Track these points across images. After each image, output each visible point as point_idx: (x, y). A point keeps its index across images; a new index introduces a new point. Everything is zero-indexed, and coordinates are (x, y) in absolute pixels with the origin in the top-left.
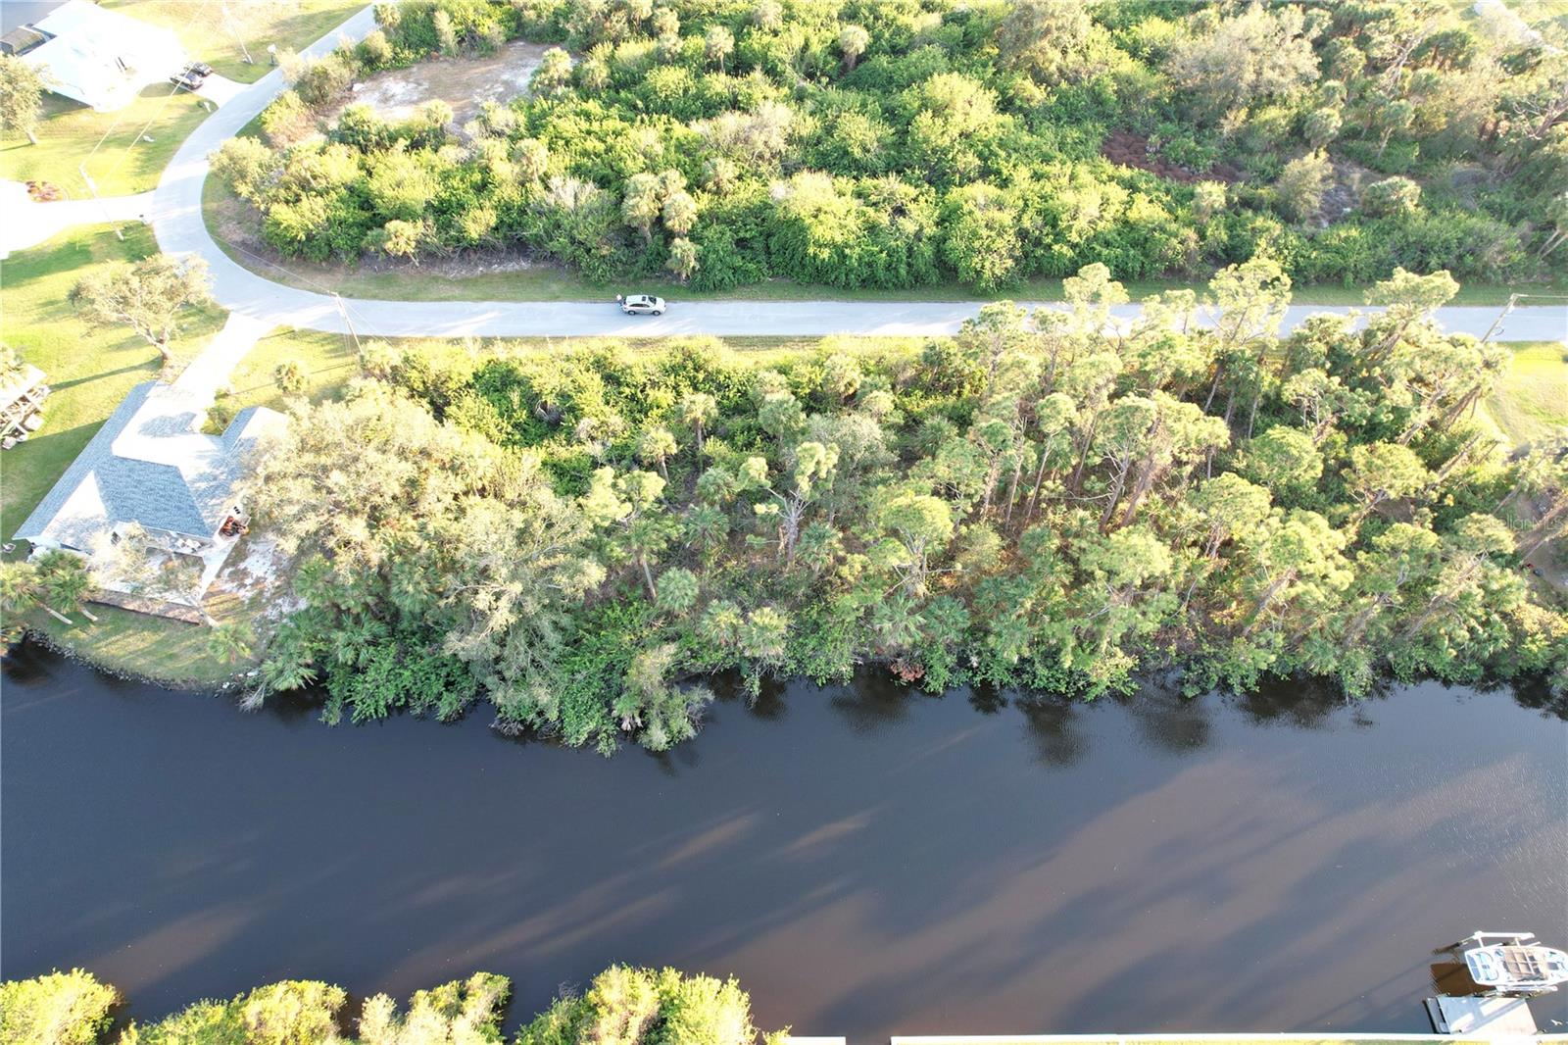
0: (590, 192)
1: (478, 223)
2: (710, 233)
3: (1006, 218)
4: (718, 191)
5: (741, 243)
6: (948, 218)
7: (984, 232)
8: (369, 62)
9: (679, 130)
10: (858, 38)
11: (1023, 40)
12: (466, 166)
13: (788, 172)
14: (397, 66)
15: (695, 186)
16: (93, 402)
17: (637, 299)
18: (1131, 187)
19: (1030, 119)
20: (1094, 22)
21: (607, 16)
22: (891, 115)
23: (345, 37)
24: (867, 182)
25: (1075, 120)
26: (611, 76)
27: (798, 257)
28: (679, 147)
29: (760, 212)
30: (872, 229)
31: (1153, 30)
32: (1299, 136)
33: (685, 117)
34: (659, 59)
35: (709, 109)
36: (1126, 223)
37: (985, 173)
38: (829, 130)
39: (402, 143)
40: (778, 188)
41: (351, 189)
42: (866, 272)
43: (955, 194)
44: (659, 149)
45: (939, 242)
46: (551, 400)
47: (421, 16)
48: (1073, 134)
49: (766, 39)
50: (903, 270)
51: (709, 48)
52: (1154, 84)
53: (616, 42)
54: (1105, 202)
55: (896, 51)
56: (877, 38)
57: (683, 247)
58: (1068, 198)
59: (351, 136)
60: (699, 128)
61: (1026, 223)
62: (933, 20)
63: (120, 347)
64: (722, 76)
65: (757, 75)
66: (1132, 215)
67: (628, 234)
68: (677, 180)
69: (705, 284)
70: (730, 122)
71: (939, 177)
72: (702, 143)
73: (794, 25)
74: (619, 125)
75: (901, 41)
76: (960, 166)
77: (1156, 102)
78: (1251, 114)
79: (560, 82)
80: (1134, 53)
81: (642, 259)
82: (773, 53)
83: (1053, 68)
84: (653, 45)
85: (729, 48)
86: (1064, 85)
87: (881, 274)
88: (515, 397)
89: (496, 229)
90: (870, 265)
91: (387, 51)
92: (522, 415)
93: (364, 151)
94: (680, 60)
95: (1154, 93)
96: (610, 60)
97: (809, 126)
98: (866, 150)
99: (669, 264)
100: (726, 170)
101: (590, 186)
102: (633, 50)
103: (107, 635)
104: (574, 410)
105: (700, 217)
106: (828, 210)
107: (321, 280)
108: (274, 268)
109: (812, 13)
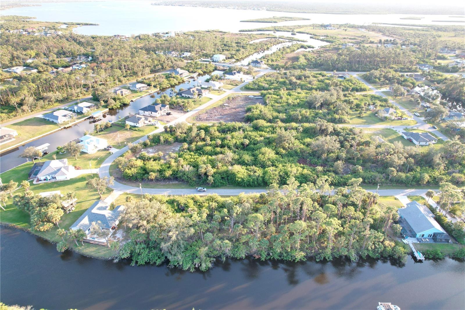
0: (192, 168)
1: (168, 173)
2: (217, 175)
3: (277, 173)
4: (218, 168)
5: (222, 178)
6: (265, 173)
7: (272, 175)
8: (145, 145)
9: (210, 157)
10: (247, 142)
11: (281, 142)
12: (165, 164)
13: (232, 165)
14: (151, 146)
15: (213, 167)
16: (86, 205)
17: (201, 188)
18: (304, 168)
19: (282, 156)
20: (295, 139)
21: (195, 138)
22: (253, 155)
23: (141, 141)
24: (248, 167)
25: (292, 156)
26: (196, 148)
27: (234, 180)
28: (210, 161)
29: (226, 172)
30: (250, 176)
31: (308, 140)
32: (338, 158)
33: (211, 155)
34: (206, 145)
35: (216, 154)
36: (302, 174)
37: (273, 166)
38: (241, 158)
39: (152, 159)
40: (230, 168)
41: (141, 168)
42: (248, 183)
43: (266, 169)
44: (206, 160)
45: (263, 178)
46: (182, 205)
47: (157, 137)
48: (291, 159)
49: (228, 141)
50: (256, 183)
51: (216, 143)
52: (309, 150)
53: (197, 142)
54: (297, 170)
55: (254, 144)
56: (251, 142)
57: (210, 178)
58: (290, 169)
59: (142, 158)
60: (214, 157)
61: (281, 174)
62: (262, 138)
63: (91, 196)
64: (219, 148)
65: (226, 148)
66: (303, 173)
67: (199, 176)
68: (210, 167)
69: (215, 186)
70: (220, 156)
71: (263, 166)
72: (214, 160)
73: (234, 139)
74: (198, 157)
75: (256, 142)
76: (268, 164)
77: (309, 153)
78: (328, 155)
79: (185, 149)
80: (304, 144)
81: (202, 181)
82: (229, 144)
83: (287, 147)
84: (205, 143)
85: (220, 143)
86: (289, 150)
87: (251, 184)
88: (175, 204)
89: (171, 175)
90: (249, 182)
91: (149, 143)
92: (176, 208)
93: (144, 161)
94: (210, 145)
95: (308, 151)
96: (196, 145)
97: (237, 157)
98: (248, 161)
99: (208, 181)
100: (220, 165)
101: (191, 167)
102: (200, 143)
103: (86, 248)
104: (188, 207)
105: (214, 173)
106: (240, 172)
107: (133, 184)
108: (123, 182)
109: (237, 137)
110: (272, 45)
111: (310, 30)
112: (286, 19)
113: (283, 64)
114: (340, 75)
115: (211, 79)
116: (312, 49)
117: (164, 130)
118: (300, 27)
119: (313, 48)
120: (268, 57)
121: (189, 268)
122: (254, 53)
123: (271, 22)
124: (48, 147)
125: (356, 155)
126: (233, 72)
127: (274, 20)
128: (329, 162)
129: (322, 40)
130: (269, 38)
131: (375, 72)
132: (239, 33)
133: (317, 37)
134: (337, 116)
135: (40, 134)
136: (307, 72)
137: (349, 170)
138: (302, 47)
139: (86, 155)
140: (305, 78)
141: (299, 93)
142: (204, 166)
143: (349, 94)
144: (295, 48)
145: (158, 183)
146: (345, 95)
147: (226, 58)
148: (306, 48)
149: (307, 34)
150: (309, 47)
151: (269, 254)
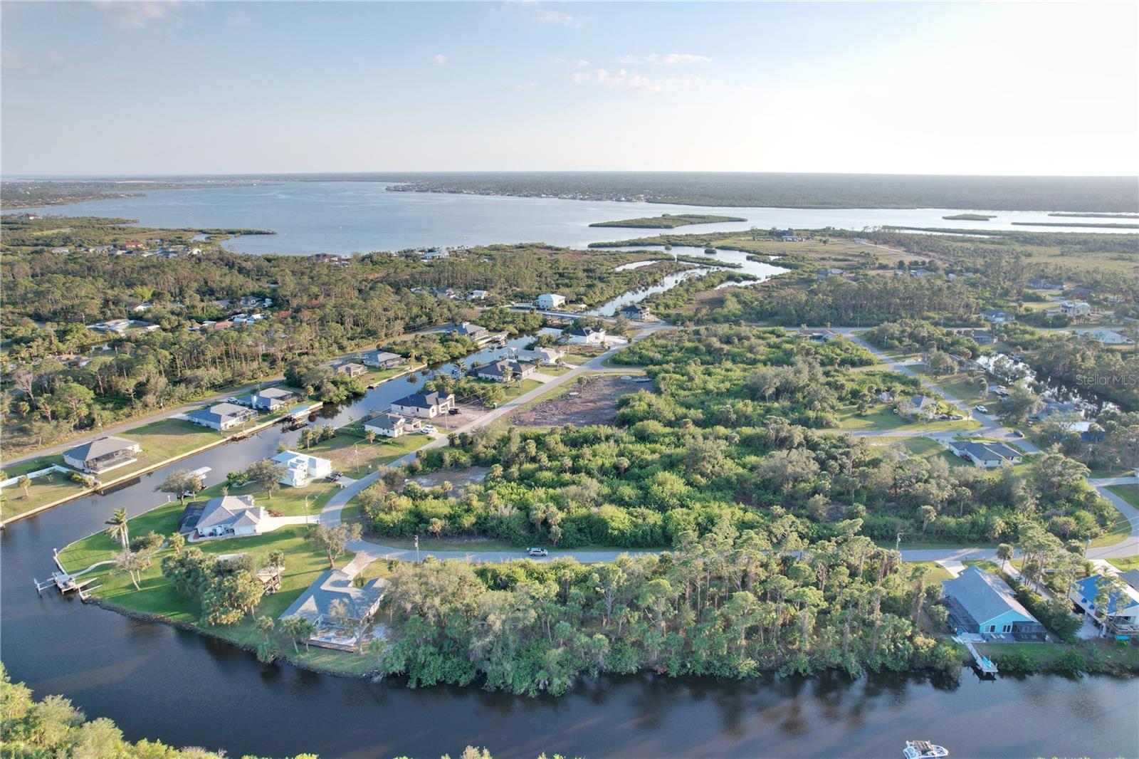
0: (516, 511)
1: (468, 521)
2: (568, 525)
3: (691, 518)
4: (569, 512)
5: (580, 530)
6: (666, 520)
7: (682, 523)
8: (412, 471)
9: (551, 491)
10: (625, 462)
11: (696, 462)
12: (460, 504)
13: (598, 505)
14: (423, 473)
15: (561, 508)
16: (301, 582)
17: (537, 549)
18: (746, 511)
19: (700, 489)
20: (726, 457)
21: (517, 455)
22: (641, 488)
23: (402, 463)
24: (631, 509)
25: (719, 489)
26: (520, 475)
27: (604, 534)
28: (552, 497)
29: (587, 518)
30: (636, 526)
31: (752, 459)
32: (815, 491)
33: (554, 488)
34: (541, 469)
35: (563, 484)
36: (744, 523)
37: (682, 506)
38: (615, 493)
39: (431, 496)
40: (594, 510)
41: (410, 512)
42: (633, 539)
43: (669, 512)
44: (544, 496)
45: (664, 528)
46: (503, 577)
47: (435, 455)
48: (719, 494)
49: (586, 462)
50: (649, 538)
51: (562, 465)
52: (755, 478)
53: (521, 464)
54: (733, 514)
55: (641, 467)
56: (632, 463)
57: (555, 528)
58: (717, 511)
59: (409, 493)
60: (559, 491)
61: (700, 520)
62: (657, 456)
63: (310, 564)
64: (568, 474)
65: (583, 474)
66: (746, 519)
67: (531, 526)
68: (553, 509)
69: (564, 545)
70: (573, 489)
71: (662, 507)
72: (561, 496)
73: (597, 457)
74: (525, 491)
75: (643, 464)
76: (671, 504)
77: (755, 484)
78: (794, 486)
79: (498, 477)
80: (744, 466)
81: (537, 537)
82: (589, 466)
83: (709, 471)
84: (537, 465)
85: (570, 465)
86: (714, 477)
87: (640, 540)
88: (489, 575)
89: (474, 525)
90: (634, 536)
91: (420, 467)
92: (492, 583)
93: (414, 500)
94: (549, 469)
95: (753, 480)
96: (519, 469)
97: (606, 490)
98: (630, 498)
99: (550, 536)
100: (573, 505)
101: (515, 509)
102: (528, 466)
103: (313, 657)
104: (515, 581)
105: (562, 520)
106: (617, 518)
107: (395, 544)
108: (374, 540)
109: (606, 454)
110: (664, 274)
111: (744, 242)
112: (692, 220)
113: (691, 313)
114: (815, 334)
115: (539, 343)
116: (752, 282)
117: (447, 442)
118: (723, 236)
119: (754, 279)
120: (657, 298)
121: (527, 691)
122: (625, 292)
123: (659, 227)
124: (207, 474)
125: (853, 485)
126: (584, 329)
127: (665, 223)
128: (797, 499)
129: (774, 264)
130: (656, 260)
131: (891, 327)
132: (590, 249)
133: (761, 258)
134: (811, 414)
135: (185, 451)
136: (744, 329)
137: (839, 515)
138: (731, 278)
139: (289, 490)
140: (739, 340)
141: (727, 370)
142: (543, 506)
143: (836, 371)
144: (716, 281)
145: (446, 542)
146: (827, 374)
147: (566, 302)
148: (738, 281)
149: (741, 250)
150: (746, 278)
151: (684, 666)
